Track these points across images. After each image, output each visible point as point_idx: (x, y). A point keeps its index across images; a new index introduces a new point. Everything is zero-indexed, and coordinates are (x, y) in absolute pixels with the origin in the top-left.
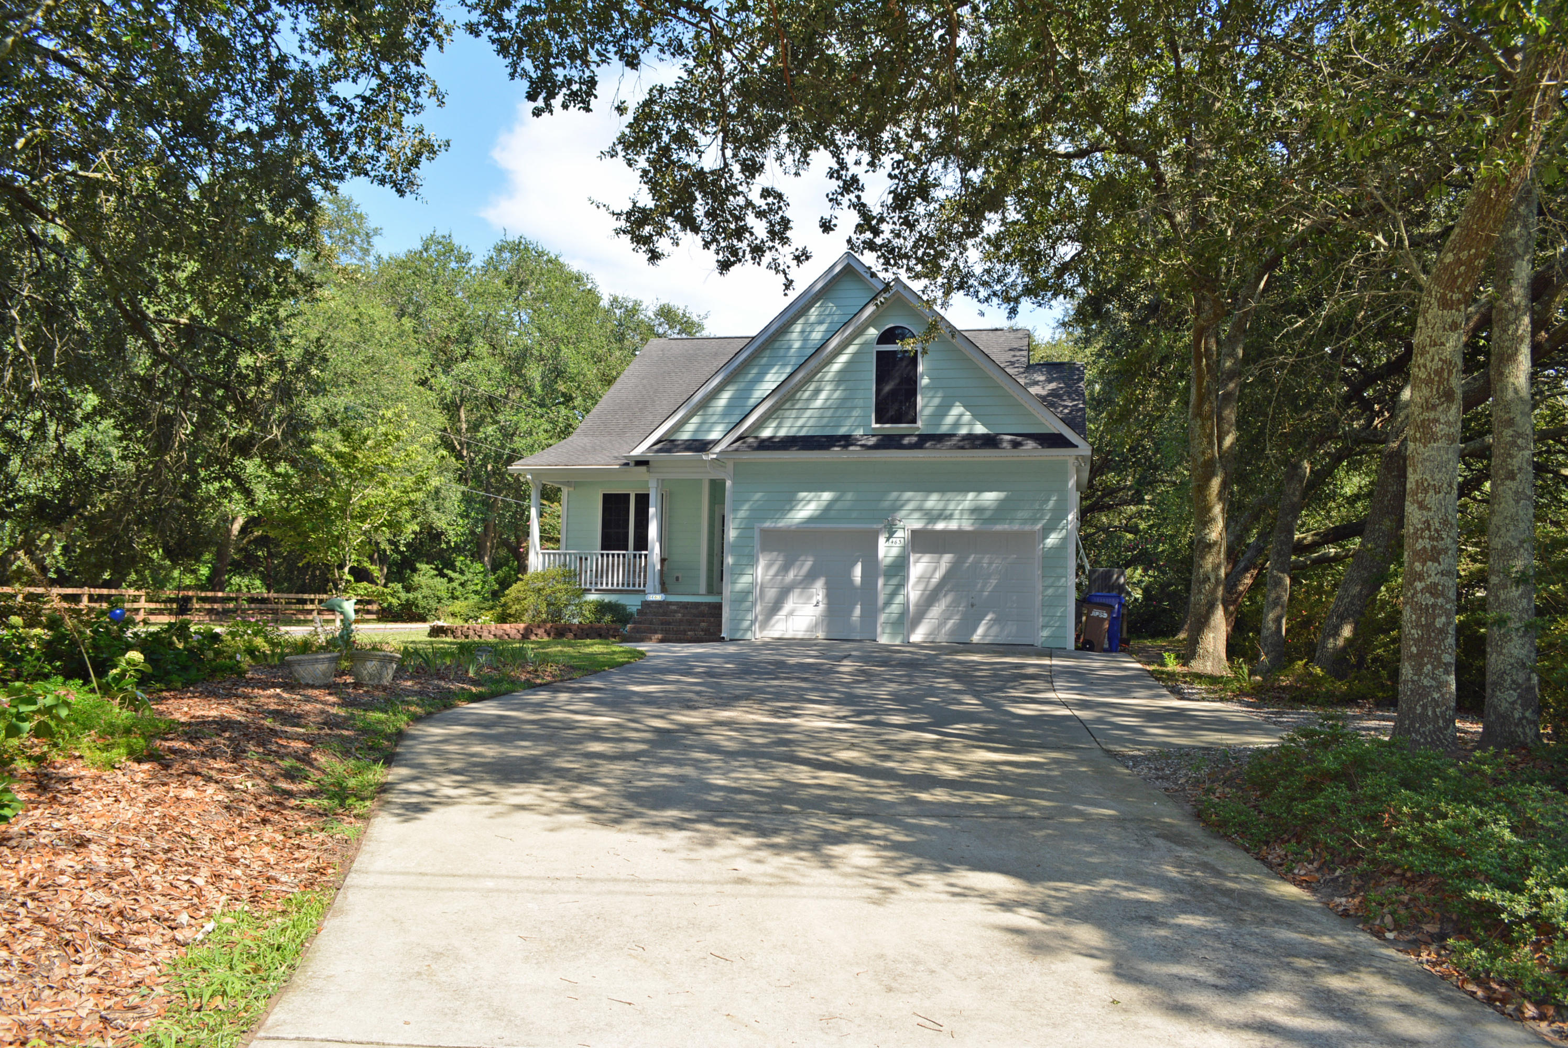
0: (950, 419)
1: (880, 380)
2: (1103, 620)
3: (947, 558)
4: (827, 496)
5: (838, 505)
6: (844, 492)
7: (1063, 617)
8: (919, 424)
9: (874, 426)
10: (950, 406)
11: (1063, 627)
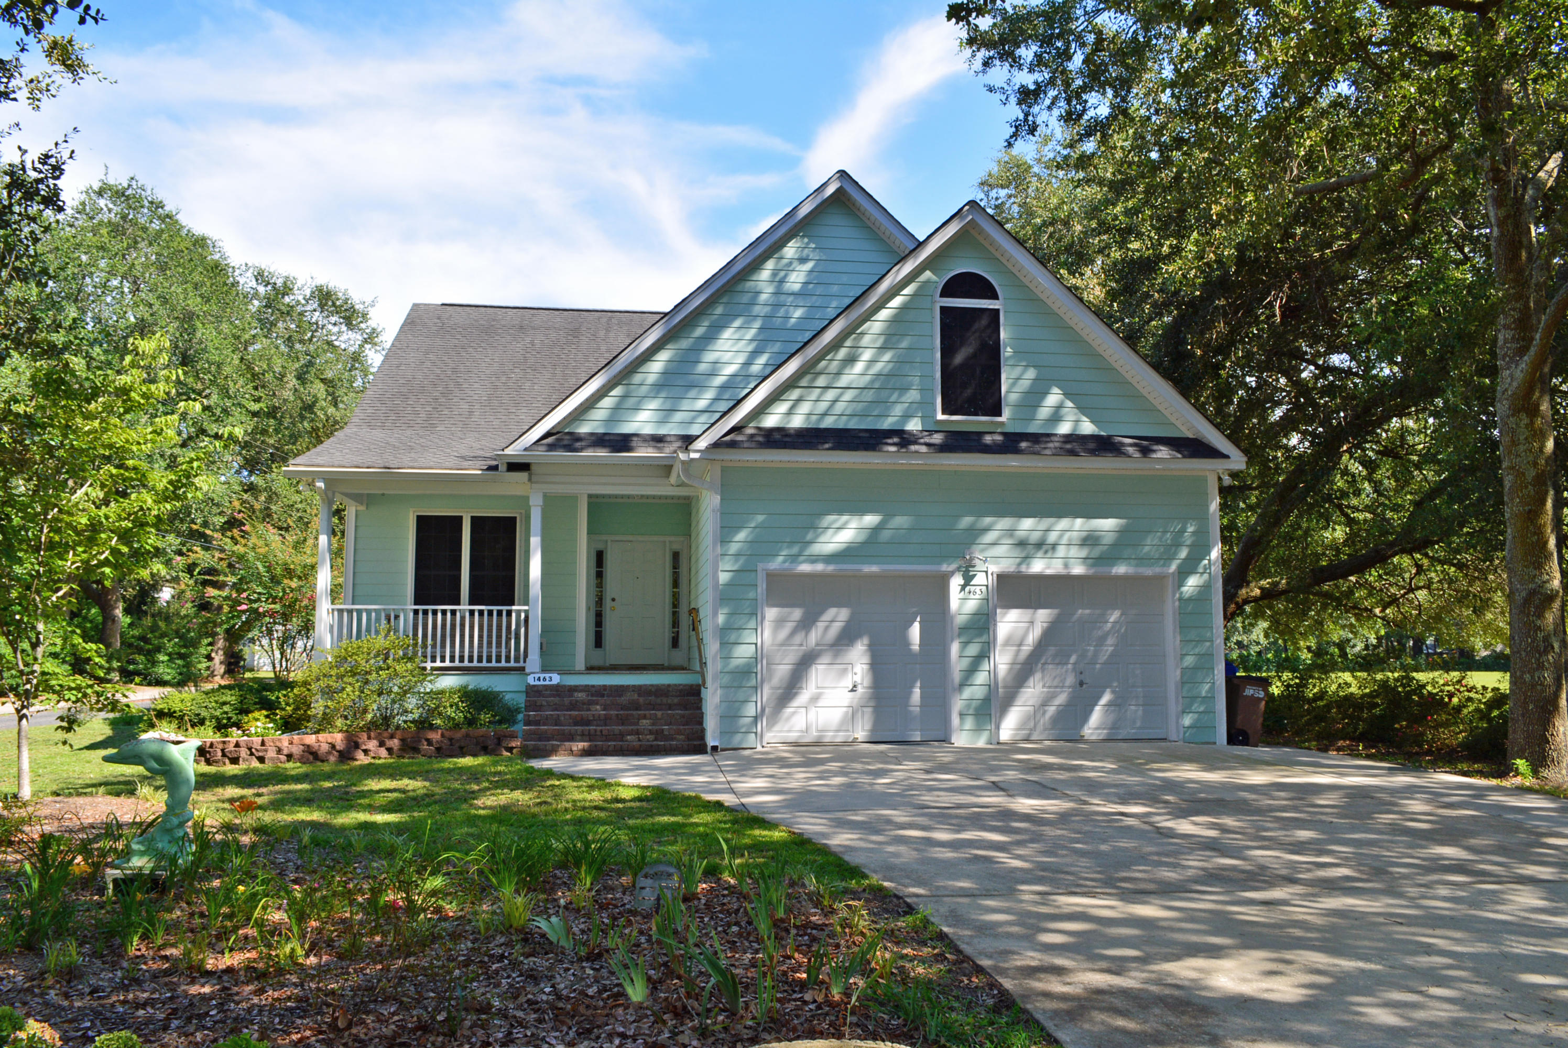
0: (1044, 412)
1: (947, 351)
2: (1260, 700)
3: (1043, 616)
4: (871, 520)
5: (886, 535)
6: (888, 516)
7: (1210, 698)
8: (1004, 418)
9: (940, 417)
10: (1046, 393)
11: (1210, 712)
